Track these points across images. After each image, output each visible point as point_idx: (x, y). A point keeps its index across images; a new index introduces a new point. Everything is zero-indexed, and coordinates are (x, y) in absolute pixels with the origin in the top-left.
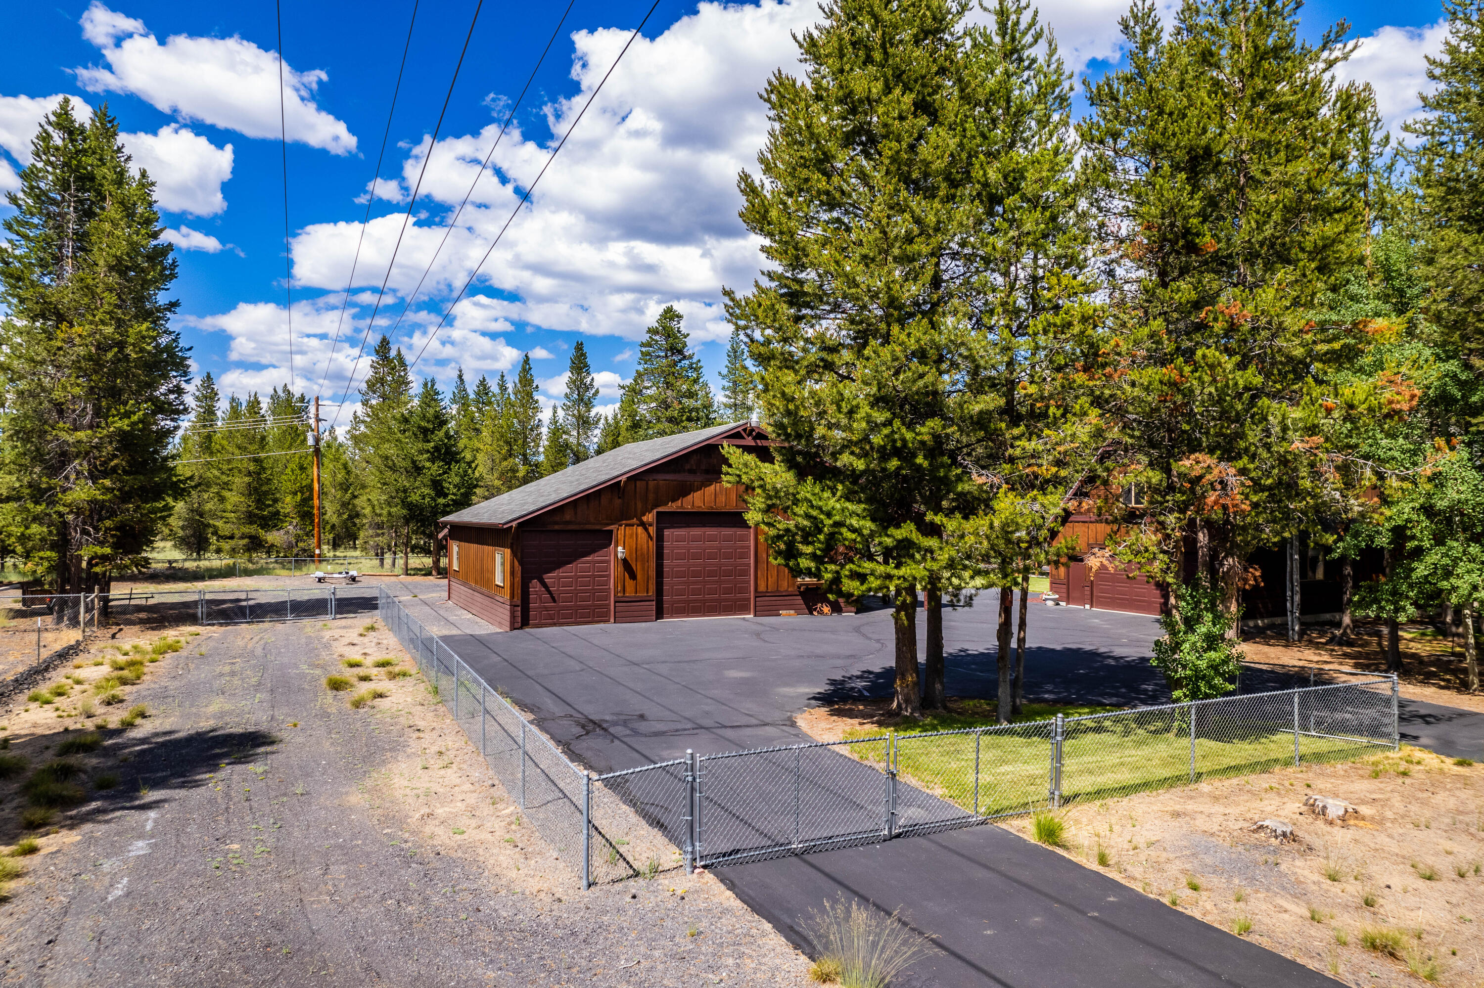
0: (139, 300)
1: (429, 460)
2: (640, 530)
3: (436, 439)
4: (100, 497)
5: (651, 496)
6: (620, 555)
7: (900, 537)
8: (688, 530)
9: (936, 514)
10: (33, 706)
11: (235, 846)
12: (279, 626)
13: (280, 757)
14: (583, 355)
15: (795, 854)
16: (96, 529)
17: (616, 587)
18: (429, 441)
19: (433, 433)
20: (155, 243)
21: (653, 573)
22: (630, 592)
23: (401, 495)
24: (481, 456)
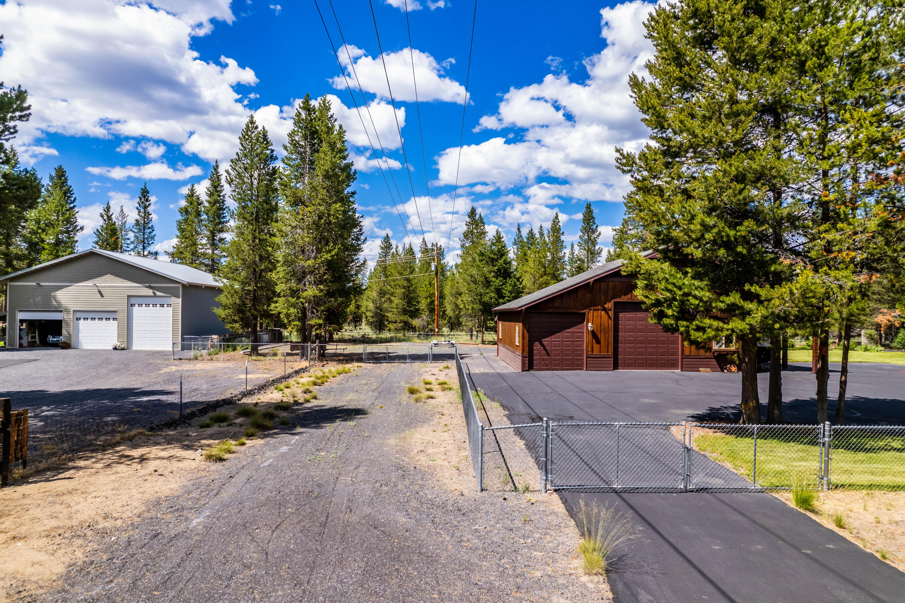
0: (338, 192)
1: (494, 277)
2: (603, 313)
3: (499, 264)
4: (318, 294)
5: (610, 292)
6: (589, 328)
7: (729, 302)
8: (635, 313)
9: (752, 285)
10: (275, 391)
11: (323, 454)
12: (403, 365)
13: (366, 420)
14: (591, 211)
15: (615, 491)
16: (317, 311)
17: (587, 348)
18: (494, 266)
19: (497, 261)
20: (346, 162)
21: (611, 341)
22: (596, 352)
23: (479, 297)
24: (528, 275)
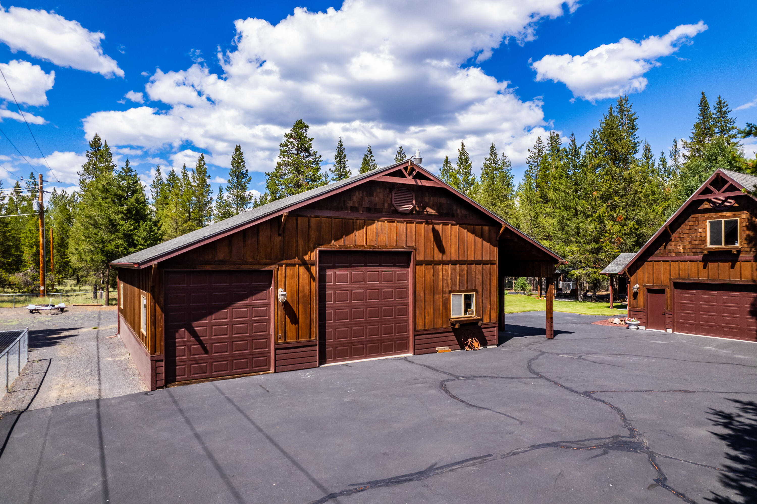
1: (122, 219)
2: (302, 270)
3: (129, 203)
5: (313, 234)
6: (281, 298)
14: (241, 154)
17: (276, 333)
18: (123, 205)
19: (126, 199)
21: (315, 316)
22: (291, 338)
23: (100, 246)
24: (168, 220)
